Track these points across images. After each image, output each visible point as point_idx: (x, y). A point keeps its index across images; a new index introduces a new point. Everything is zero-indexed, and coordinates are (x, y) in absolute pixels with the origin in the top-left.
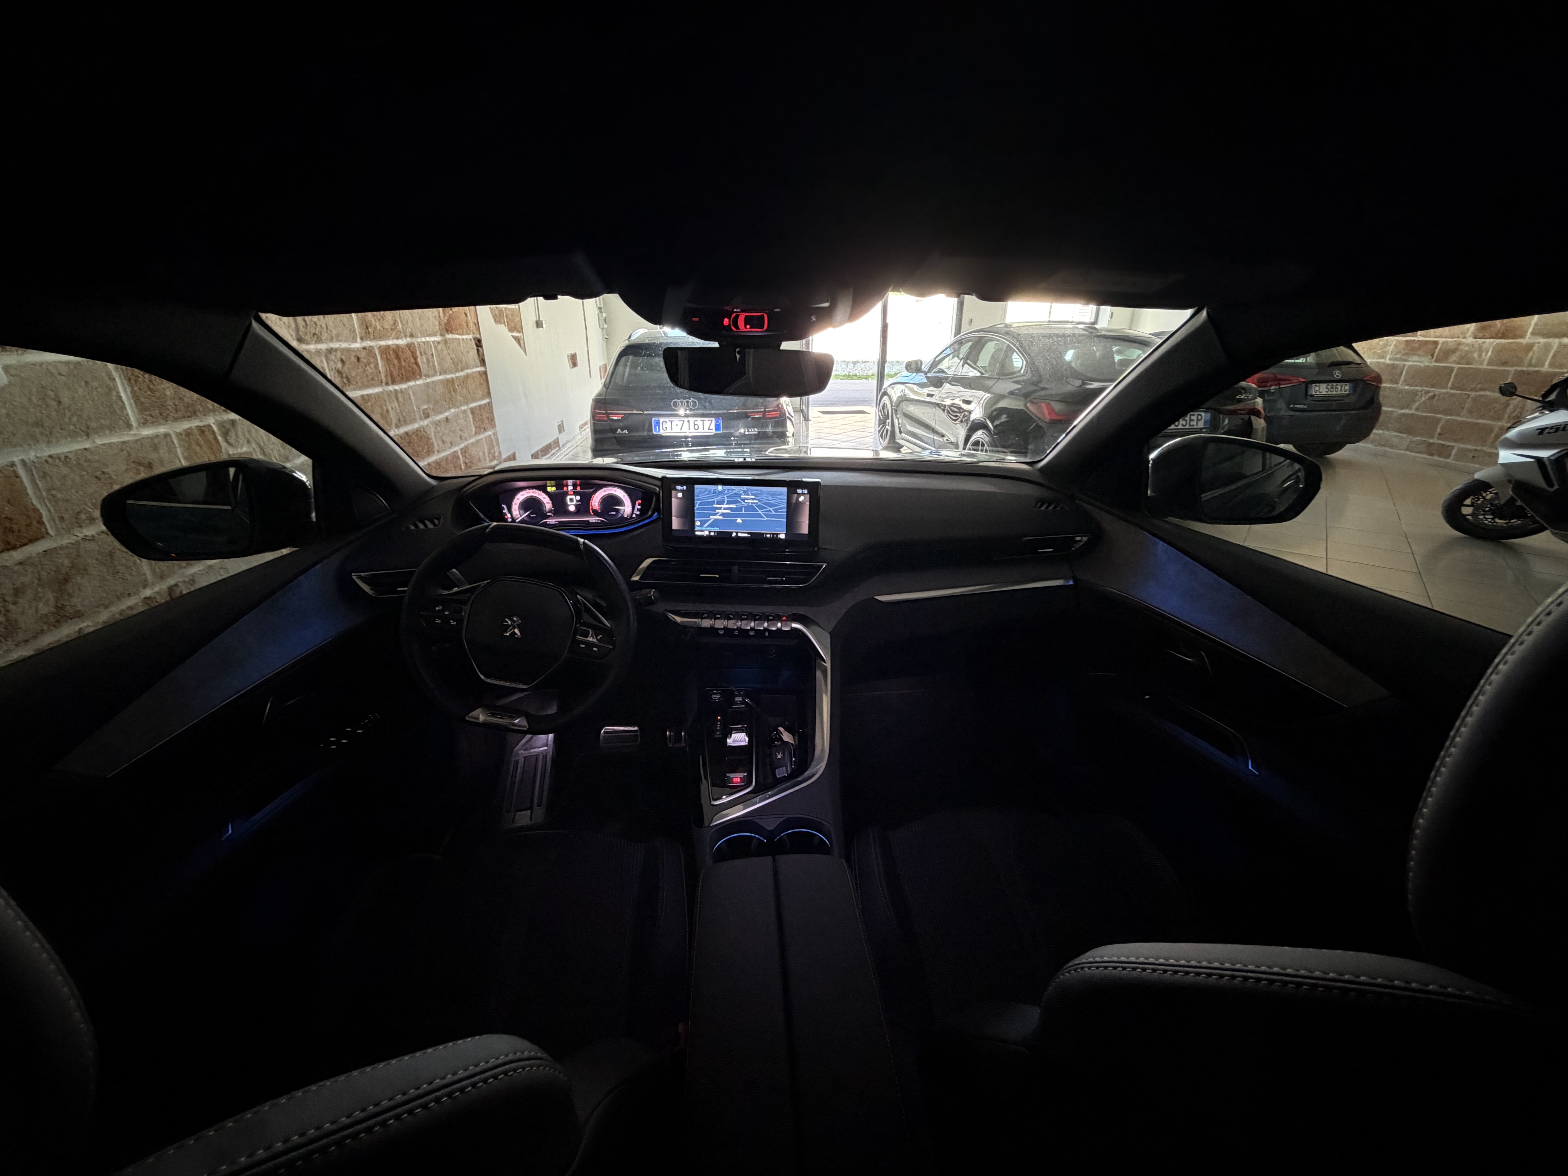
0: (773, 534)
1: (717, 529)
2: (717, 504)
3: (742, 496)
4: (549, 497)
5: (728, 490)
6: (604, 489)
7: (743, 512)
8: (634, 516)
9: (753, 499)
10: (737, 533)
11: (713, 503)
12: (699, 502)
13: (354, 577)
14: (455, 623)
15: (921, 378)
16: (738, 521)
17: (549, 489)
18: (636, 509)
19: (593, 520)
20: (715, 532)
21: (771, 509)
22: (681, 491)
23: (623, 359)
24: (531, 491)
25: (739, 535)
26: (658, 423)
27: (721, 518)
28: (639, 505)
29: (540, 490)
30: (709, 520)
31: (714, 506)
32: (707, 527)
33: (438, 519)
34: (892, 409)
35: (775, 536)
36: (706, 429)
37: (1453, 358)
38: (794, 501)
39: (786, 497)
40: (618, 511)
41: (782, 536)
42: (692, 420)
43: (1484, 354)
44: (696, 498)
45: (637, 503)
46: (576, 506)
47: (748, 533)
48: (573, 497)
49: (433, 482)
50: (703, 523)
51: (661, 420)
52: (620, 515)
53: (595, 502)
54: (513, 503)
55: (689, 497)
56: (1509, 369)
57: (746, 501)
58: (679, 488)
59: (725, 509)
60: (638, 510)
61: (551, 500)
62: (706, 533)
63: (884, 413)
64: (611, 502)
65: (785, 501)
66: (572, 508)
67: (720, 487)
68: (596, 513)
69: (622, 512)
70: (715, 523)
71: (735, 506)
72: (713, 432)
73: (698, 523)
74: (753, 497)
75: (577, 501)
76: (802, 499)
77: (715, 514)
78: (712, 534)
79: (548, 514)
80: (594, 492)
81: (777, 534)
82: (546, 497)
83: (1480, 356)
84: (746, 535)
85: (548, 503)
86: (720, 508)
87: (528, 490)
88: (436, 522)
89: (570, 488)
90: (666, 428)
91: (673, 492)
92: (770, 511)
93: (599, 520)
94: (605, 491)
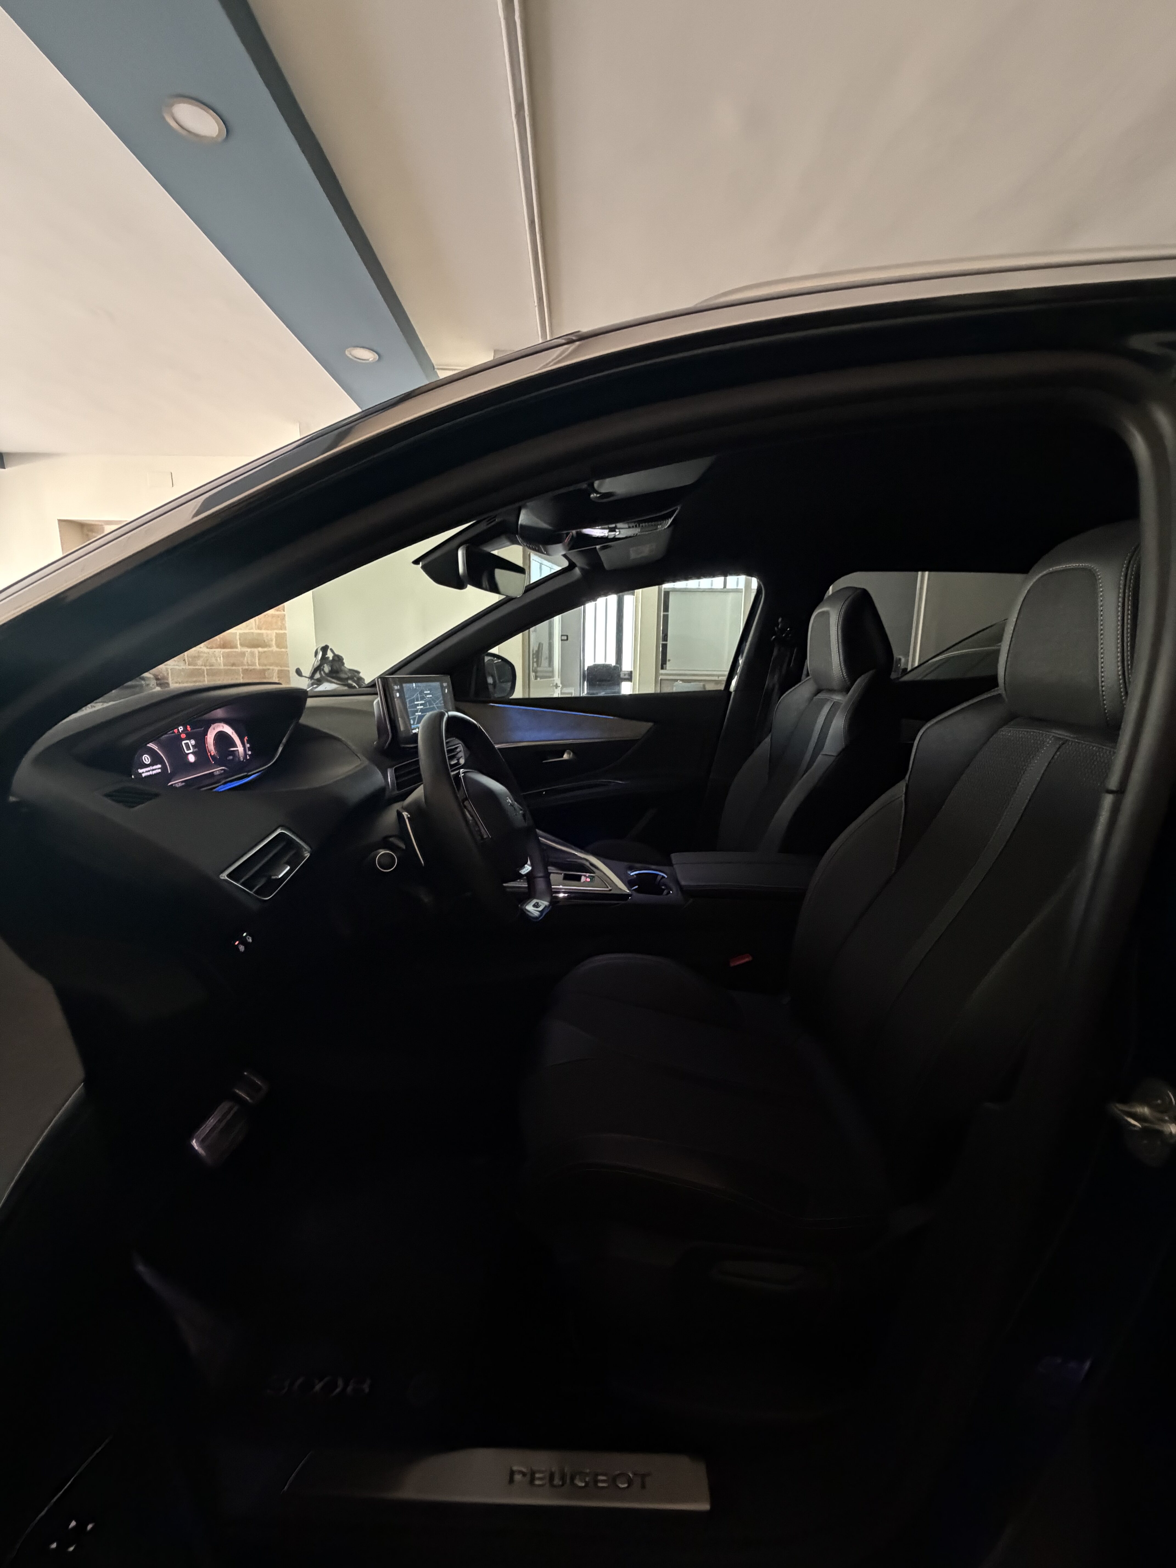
2: (416, 701)
3: (425, 692)
5: (418, 687)
6: (213, 726)
7: (428, 707)
8: (248, 758)
11: (414, 700)
12: (408, 700)
18: (247, 749)
19: (217, 770)
21: (438, 702)
22: (398, 691)
27: (420, 714)
28: (248, 743)
30: (416, 717)
31: (416, 703)
32: (417, 724)
37: (200, 662)
38: (444, 693)
39: (441, 691)
40: (233, 753)
43: (218, 659)
44: (406, 697)
45: (245, 738)
46: (195, 754)
48: (188, 741)
50: (414, 721)
52: (237, 759)
53: (210, 745)
55: (403, 697)
56: (238, 668)
57: (427, 696)
60: (248, 746)
64: (223, 743)
65: (441, 694)
66: (192, 758)
67: (414, 685)
68: (216, 761)
69: (237, 754)
73: (412, 721)
74: (429, 692)
75: (194, 747)
76: (446, 691)
77: (417, 711)
80: (206, 732)
83: (217, 660)
85: (166, 757)
86: (418, 705)
89: (181, 729)
91: (394, 693)
93: (221, 770)
94: (214, 729)
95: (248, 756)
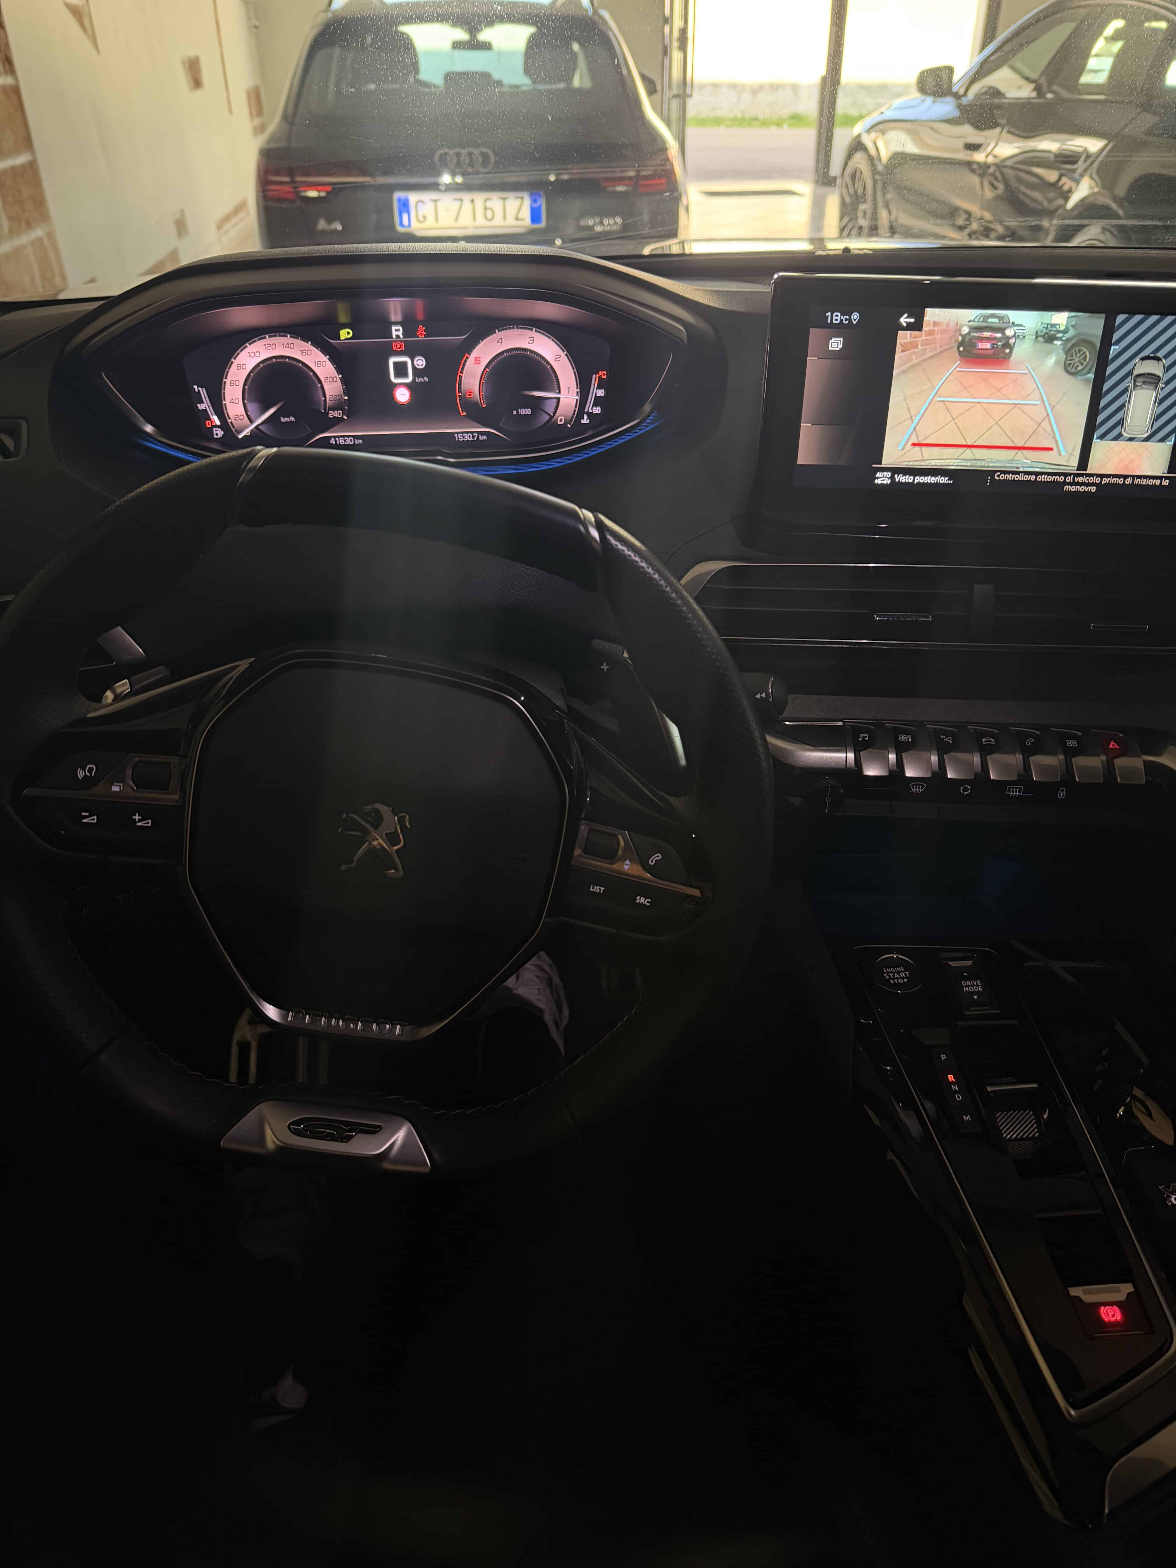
4: (333, 360)
6: (498, 335)
8: (585, 420)
15: (946, 107)
17: (334, 334)
18: (591, 399)
19: (466, 431)
22: (843, 329)
23: (322, 54)
24: (279, 340)
26: (405, 205)
28: (599, 387)
29: (305, 339)
34: (875, 182)
36: (512, 220)
40: (537, 404)
42: (479, 198)
45: (594, 377)
46: (415, 388)
48: (407, 359)
51: (413, 197)
52: (546, 418)
53: (471, 375)
54: (227, 381)
58: (837, 318)
60: (598, 401)
61: (339, 370)
63: (856, 192)
64: (519, 376)
66: (402, 396)
68: (475, 412)
69: (550, 408)
72: (526, 224)
75: (418, 373)
79: (332, 414)
80: (469, 344)
82: (325, 359)
85: (330, 379)
87: (268, 340)
89: (397, 331)
90: (424, 217)
91: (814, 334)
93: (482, 433)
94: (500, 341)
95: (585, 416)
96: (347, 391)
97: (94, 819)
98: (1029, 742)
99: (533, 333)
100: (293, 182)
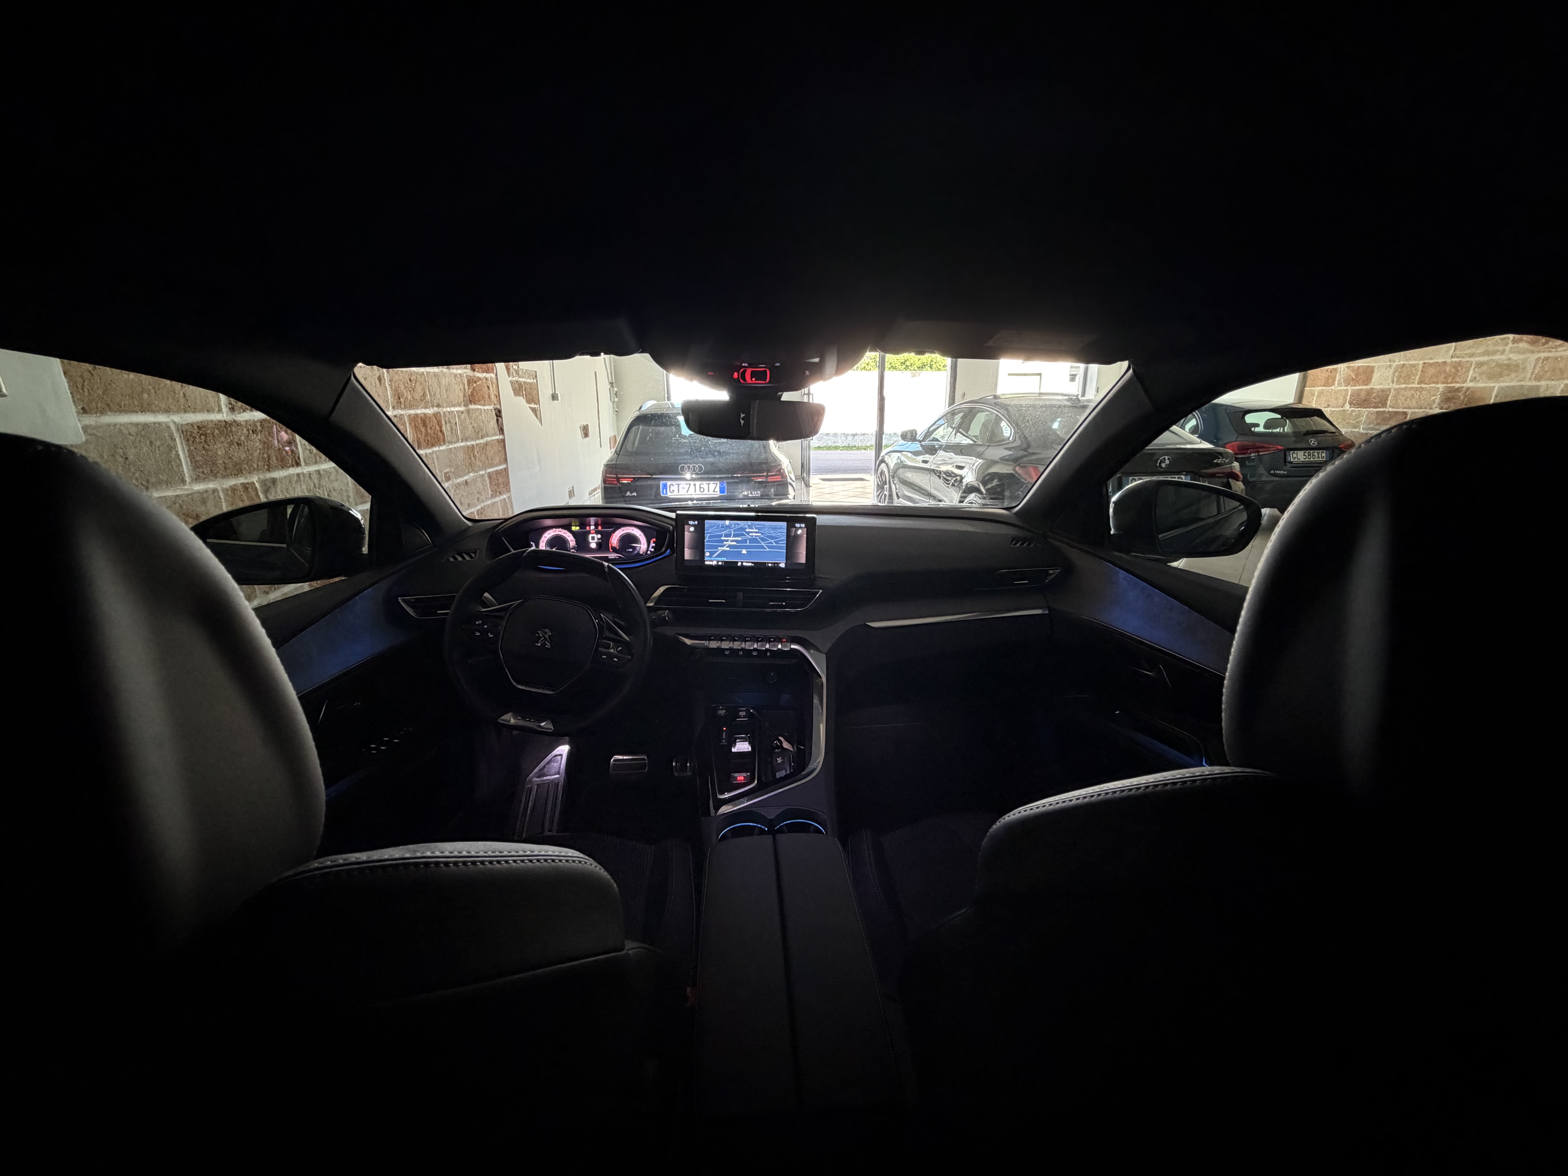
0: (774, 563)
1: (725, 559)
2: (725, 537)
3: (747, 530)
4: (573, 535)
5: (735, 524)
6: (623, 528)
7: (748, 544)
8: (649, 552)
9: (757, 532)
10: (742, 562)
11: (721, 536)
12: (709, 535)
13: (400, 601)
14: (492, 636)
16: (743, 552)
17: (574, 528)
18: (651, 547)
19: (612, 556)
20: (722, 562)
21: (772, 541)
22: (693, 525)
23: (634, 428)
24: (557, 530)
25: (744, 564)
26: (665, 486)
27: (728, 549)
28: (653, 543)
29: (565, 529)
30: (717, 551)
31: (722, 538)
32: (716, 557)
33: (475, 553)
34: (889, 475)
35: (776, 565)
36: (711, 492)
38: (793, 534)
39: (785, 531)
40: (634, 548)
41: (782, 565)
42: (698, 483)
44: (706, 532)
45: (652, 541)
46: (597, 544)
47: (752, 563)
48: (595, 535)
49: (469, 523)
50: (712, 554)
51: (669, 483)
52: (637, 552)
53: (614, 540)
54: (541, 541)
55: (700, 531)
57: (750, 534)
58: (691, 523)
59: (731, 541)
60: (653, 547)
61: (575, 538)
62: (715, 563)
63: (882, 480)
64: (629, 540)
65: (785, 534)
66: (593, 545)
67: (727, 522)
68: (615, 550)
69: (638, 549)
70: (723, 554)
71: (740, 539)
72: (718, 494)
73: (707, 554)
74: (757, 530)
75: (598, 539)
76: (800, 532)
77: (723, 546)
78: (720, 563)
80: (614, 532)
81: (778, 564)
82: (571, 535)
84: (750, 564)
85: (572, 541)
86: (727, 541)
87: (554, 529)
88: (473, 555)
89: (592, 527)
91: (686, 527)
92: (771, 543)
93: (617, 556)
94: (623, 530)
96: (576, 544)
97: (479, 634)
98: (760, 639)
99: (633, 528)
100: (617, 476)
